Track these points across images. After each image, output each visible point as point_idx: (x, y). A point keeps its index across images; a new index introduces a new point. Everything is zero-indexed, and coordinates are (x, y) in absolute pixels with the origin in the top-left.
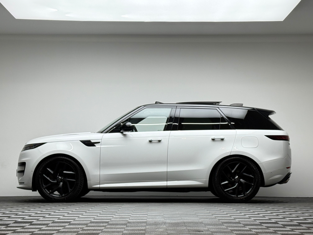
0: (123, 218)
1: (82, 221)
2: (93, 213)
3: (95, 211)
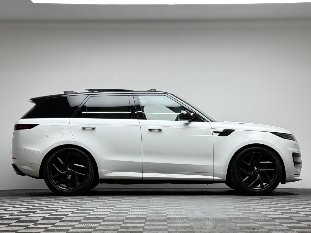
0: (158, 213)
1: (116, 216)
2: (123, 207)
3: (125, 205)
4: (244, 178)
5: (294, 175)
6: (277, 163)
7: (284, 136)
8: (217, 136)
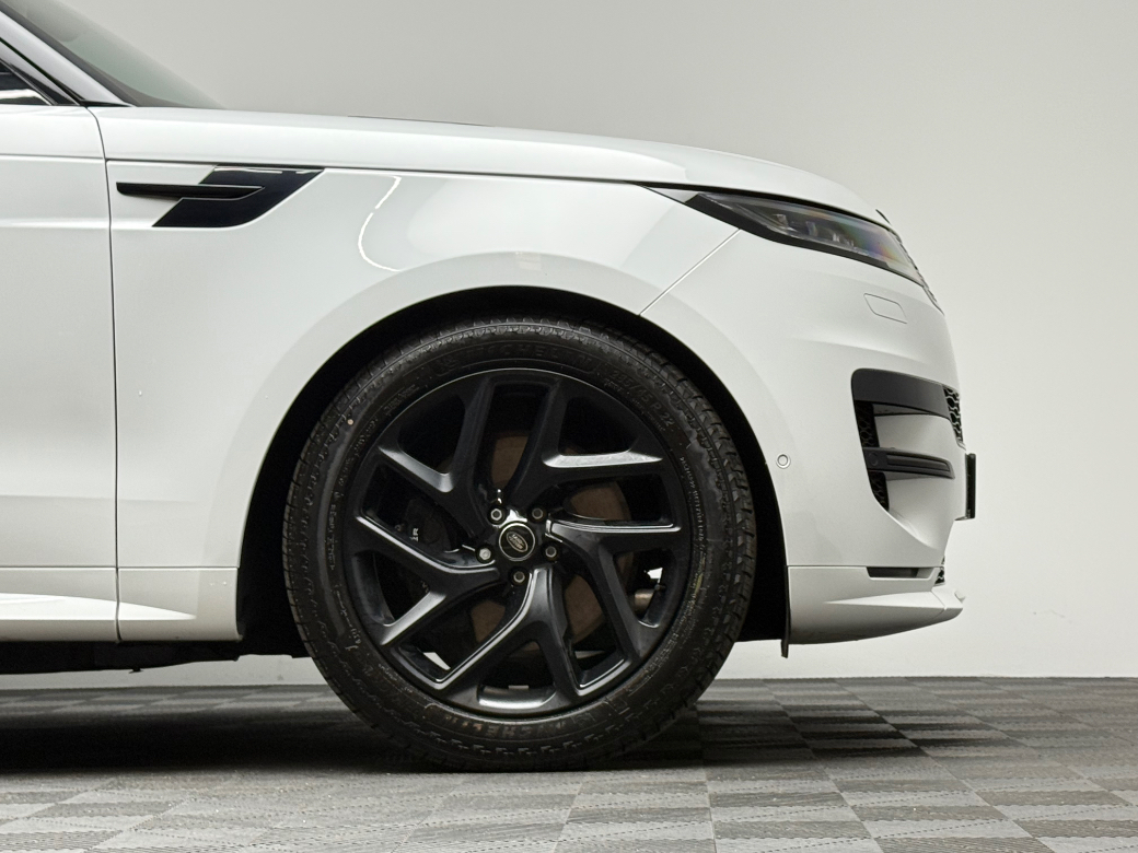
4: (399, 612)
5: (874, 571)
6: (705, 461)
7: (777, 221)
8: (147, 225)
